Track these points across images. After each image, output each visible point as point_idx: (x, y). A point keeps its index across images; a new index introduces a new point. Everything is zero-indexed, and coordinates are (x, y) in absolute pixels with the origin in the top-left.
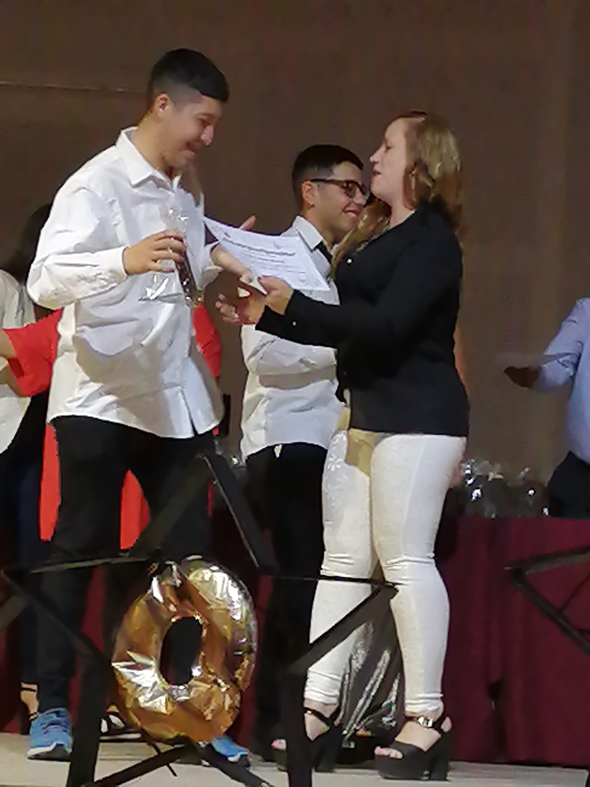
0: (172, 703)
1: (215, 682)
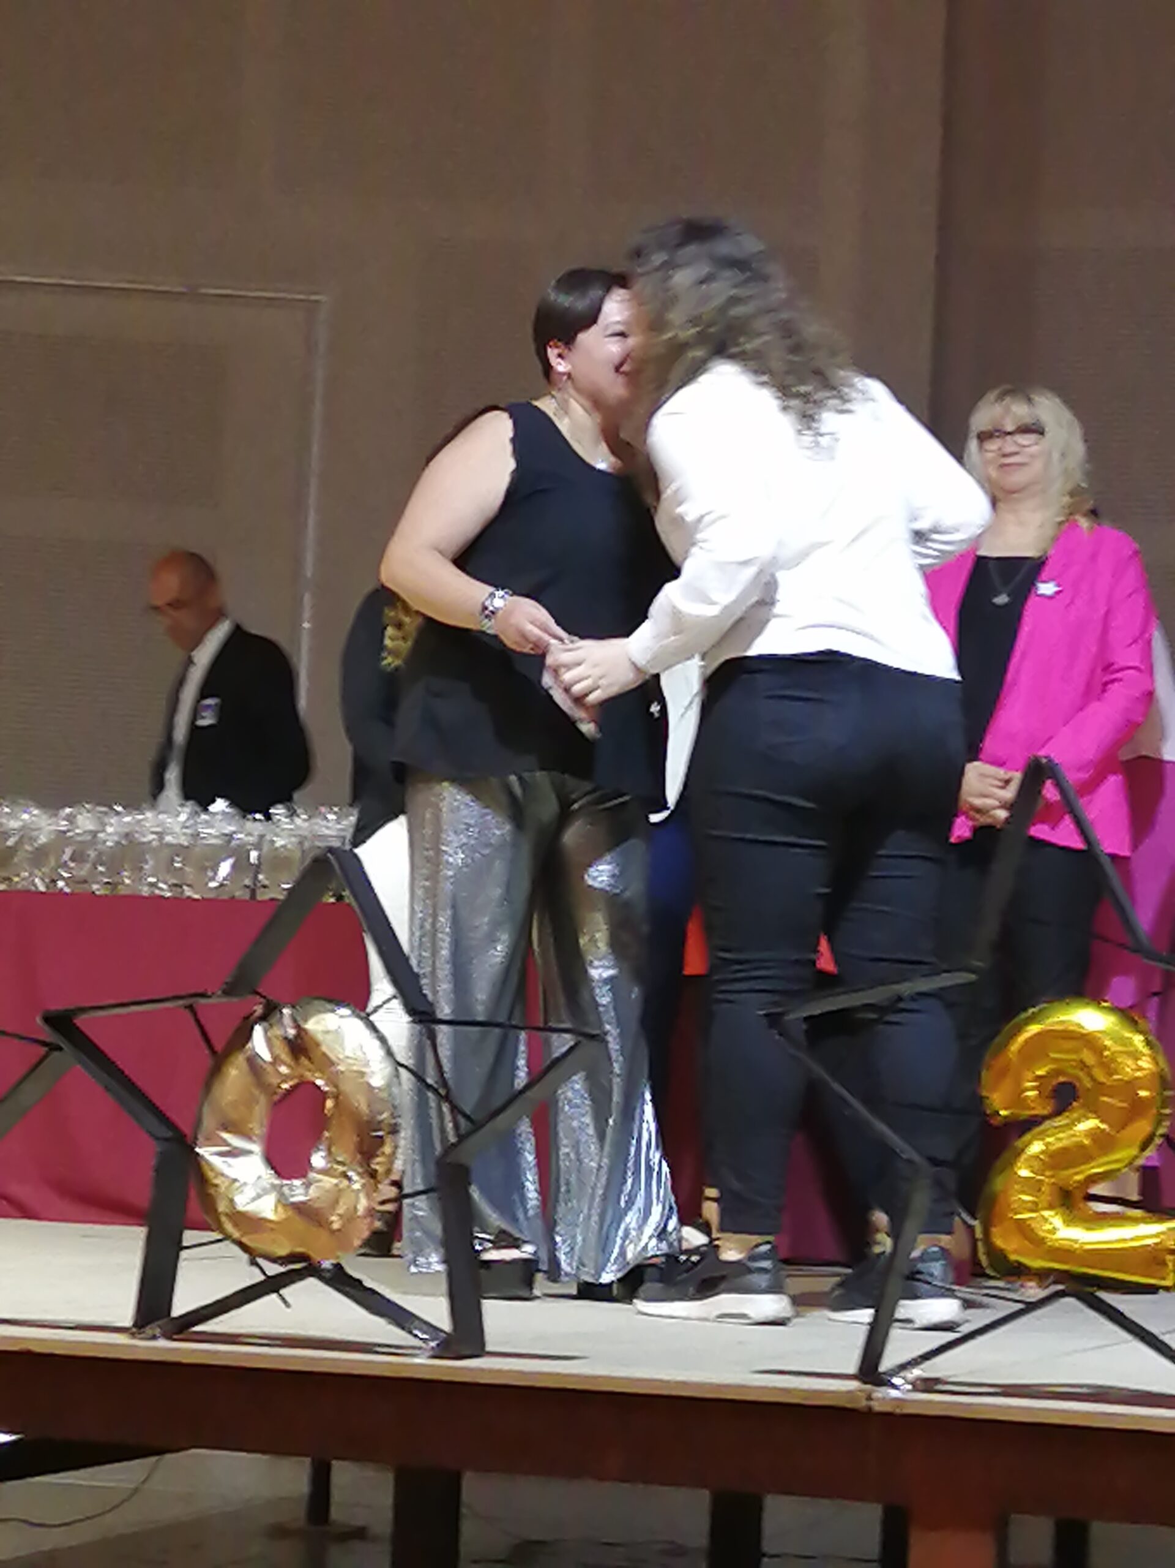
0: (285, 1206)
1: (345, 1175)
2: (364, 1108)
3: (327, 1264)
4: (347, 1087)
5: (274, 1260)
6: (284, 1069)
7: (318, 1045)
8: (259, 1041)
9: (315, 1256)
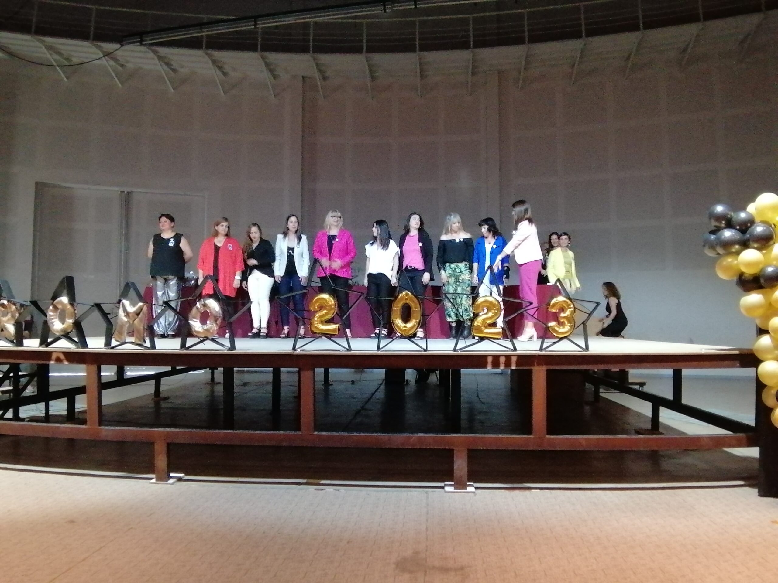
1: (212, 324)
2: (215, 314)
3: (210, 338)
4: (212, 310)
5: (202, 338)
6: (202, 309)
7: (207, 305)
8: (198, 305)
9: (208, 337)
